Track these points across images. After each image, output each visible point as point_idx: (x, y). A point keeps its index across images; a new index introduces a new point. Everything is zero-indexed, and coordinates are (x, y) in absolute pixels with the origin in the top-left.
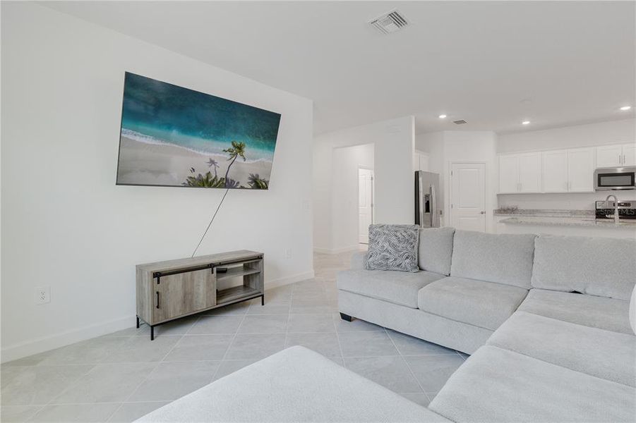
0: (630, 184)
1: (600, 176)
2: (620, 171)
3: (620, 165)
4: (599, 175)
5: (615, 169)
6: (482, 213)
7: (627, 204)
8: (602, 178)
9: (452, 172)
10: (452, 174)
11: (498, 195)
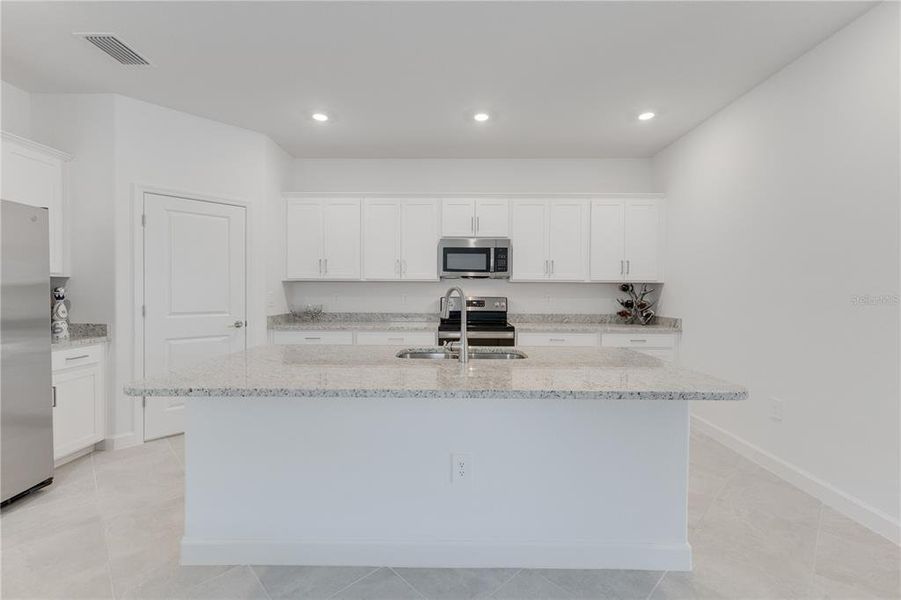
0: (485, 268)
1: (447, 251)
2: (472, 244)
3: (473, 235)
4: (445, 249)
5: (465, 239)
6: (238, 325)
7: (480, 303)
8: (449, 255)
9: (143, 217)
10: (143, 223)
11: (284, 282)
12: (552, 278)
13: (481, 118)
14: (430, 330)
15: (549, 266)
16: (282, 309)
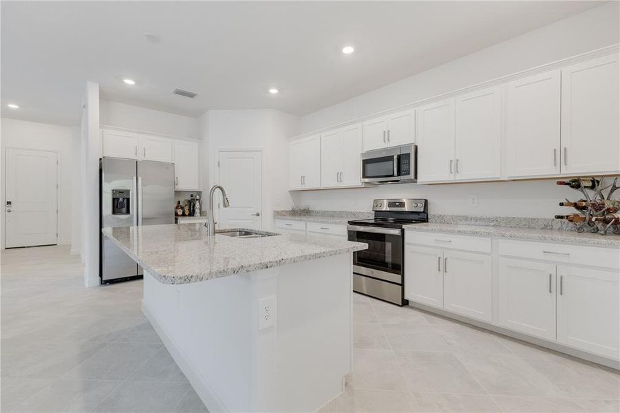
0: (392, 173)
1: (365, 162)
3: (386, 146)
4: (363, 161)
6: (258, 215)
8: (366, 166)
9: (219, 163)
10: (219, 166)
11: (290, 191)
12: (459, 178)
13: (348, 50)
14: (343, 224)
15: (454, 166)
16: (288, 207)
